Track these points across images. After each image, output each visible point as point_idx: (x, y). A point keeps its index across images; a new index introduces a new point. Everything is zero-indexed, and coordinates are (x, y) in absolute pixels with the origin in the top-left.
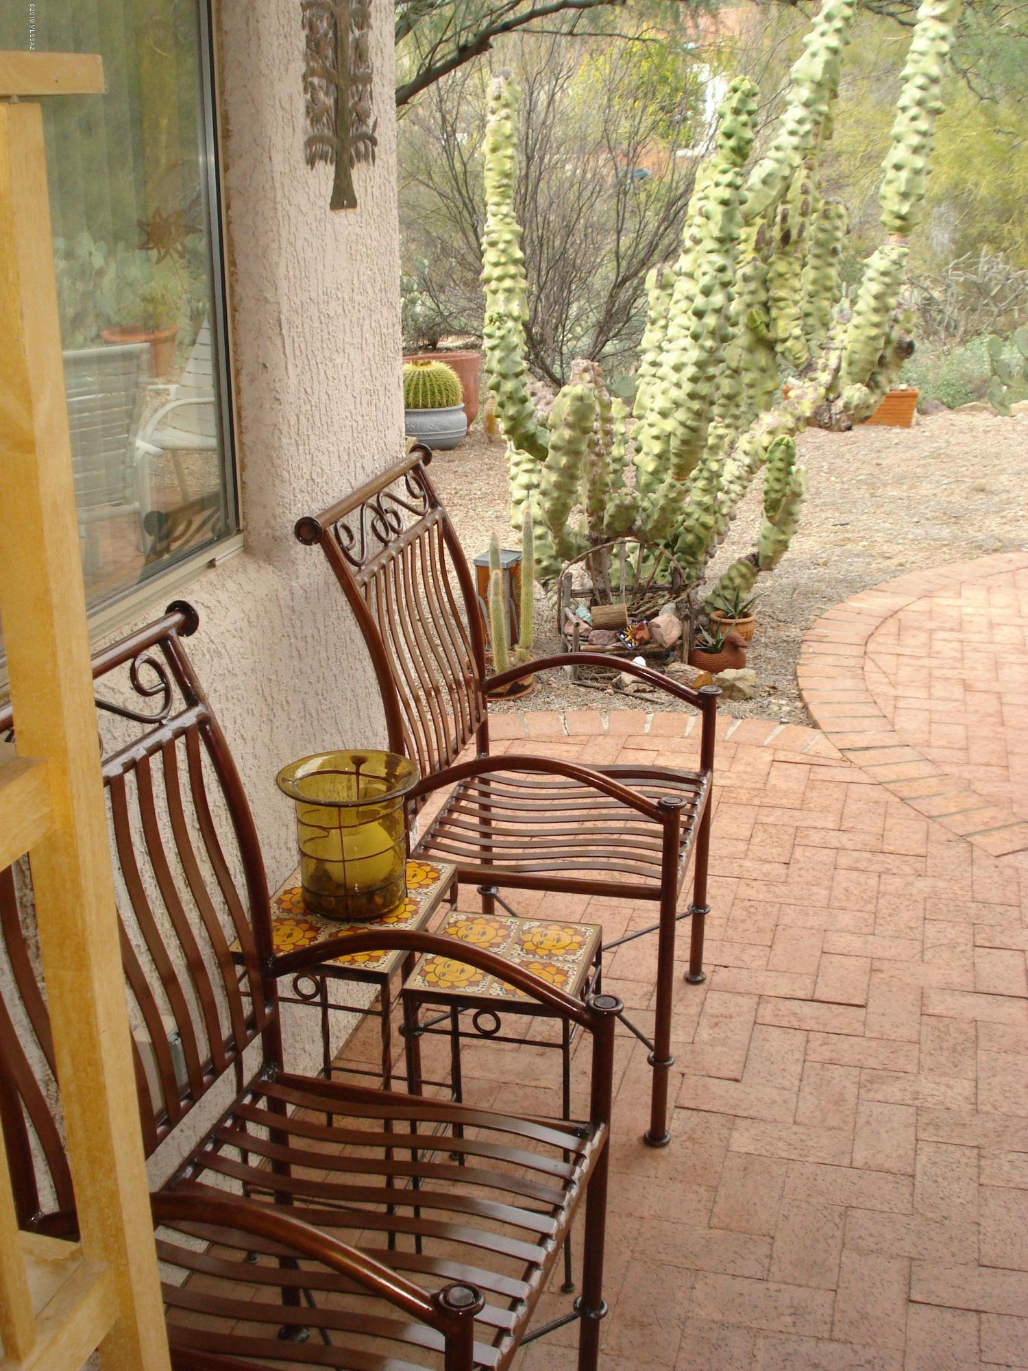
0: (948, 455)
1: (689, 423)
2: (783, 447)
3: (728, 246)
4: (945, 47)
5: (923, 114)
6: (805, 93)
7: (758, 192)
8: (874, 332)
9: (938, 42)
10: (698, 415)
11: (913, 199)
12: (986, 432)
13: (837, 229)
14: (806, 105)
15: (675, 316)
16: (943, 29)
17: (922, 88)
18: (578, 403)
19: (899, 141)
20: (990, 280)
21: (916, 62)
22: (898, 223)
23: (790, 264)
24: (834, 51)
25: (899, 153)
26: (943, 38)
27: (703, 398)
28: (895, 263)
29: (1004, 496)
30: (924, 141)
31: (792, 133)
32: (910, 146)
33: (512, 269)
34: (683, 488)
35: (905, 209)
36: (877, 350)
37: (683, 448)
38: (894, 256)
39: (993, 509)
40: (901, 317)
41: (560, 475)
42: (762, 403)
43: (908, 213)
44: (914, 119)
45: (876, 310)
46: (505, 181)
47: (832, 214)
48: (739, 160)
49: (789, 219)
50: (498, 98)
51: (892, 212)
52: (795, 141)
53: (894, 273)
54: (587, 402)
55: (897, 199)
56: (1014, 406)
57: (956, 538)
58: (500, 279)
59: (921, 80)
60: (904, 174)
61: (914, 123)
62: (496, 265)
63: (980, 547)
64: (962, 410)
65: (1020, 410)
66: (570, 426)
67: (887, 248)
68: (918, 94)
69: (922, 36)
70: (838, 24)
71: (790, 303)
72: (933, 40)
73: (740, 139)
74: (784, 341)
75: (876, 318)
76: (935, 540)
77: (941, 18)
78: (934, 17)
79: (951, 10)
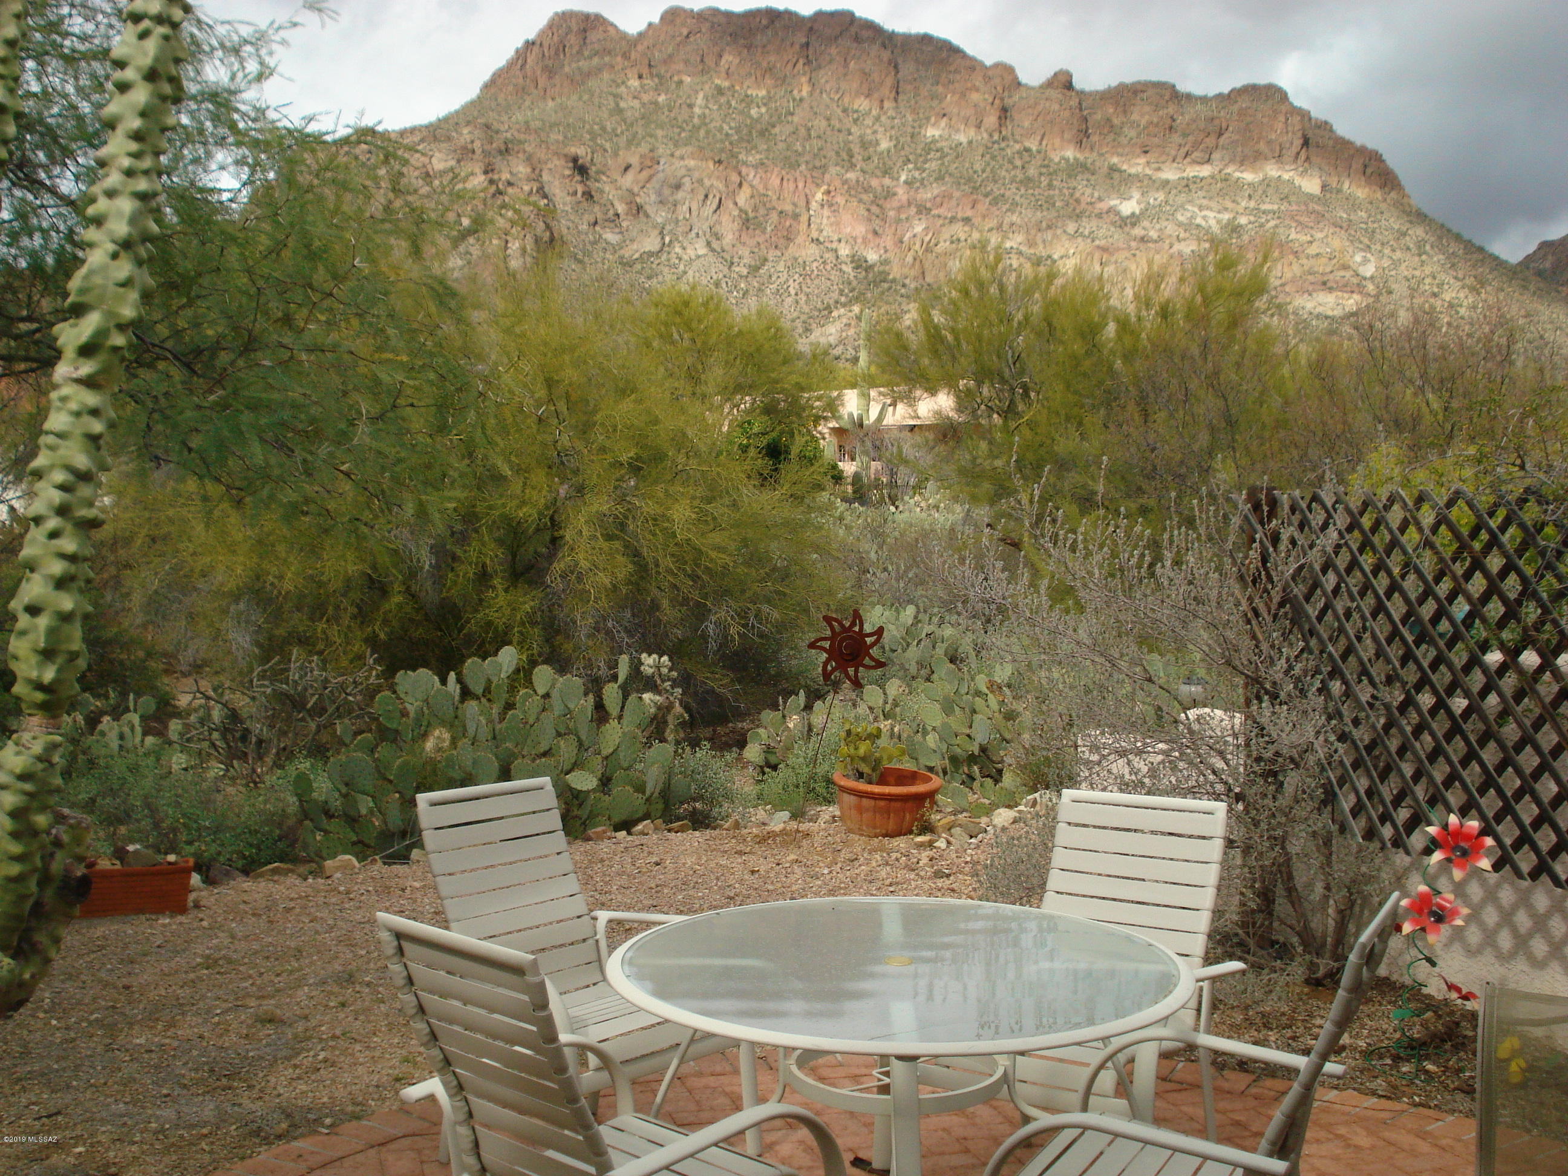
0: (229, 961)
4: (97, 427)
5: (69, 527)
8: (15, 869)
9: (86, 419)
11: (60, 660)
12: (288, 910)
16: (92, 399)
17: (63, 488)
19: (32, 570)
20: (306, 689)
21: (52, 448)
22: (39, 696)
25: (34, 588)
26: (95, 412)
28: (40, 759)
29: (300, 1027)
30: (73, 569)
32: (52, 577)
35: (49, 675)
36: (23, 898)
38: (37, 748)
39: (284, 1053)
40: (65, 838)
43: (56, 681)
44: (54, 535)
45: (15, 836)
51: (29, 681)
53: (40, 775)
55: (34, 659)
56: (329, 863)
57: (222, 1119)
59: (59, 477)
60: (43, 622)
61: (55, 542)
63: (257, 1133)
64: (261, 875)
65: (337, 869)
67: (26, 736)
68: (57, 497)
69: (59, 409)
72: (78, 414)
75: (16, 848)
76: (193, 1126)
77: (89, 383)
78: (79, 381)
79: (104, 371)
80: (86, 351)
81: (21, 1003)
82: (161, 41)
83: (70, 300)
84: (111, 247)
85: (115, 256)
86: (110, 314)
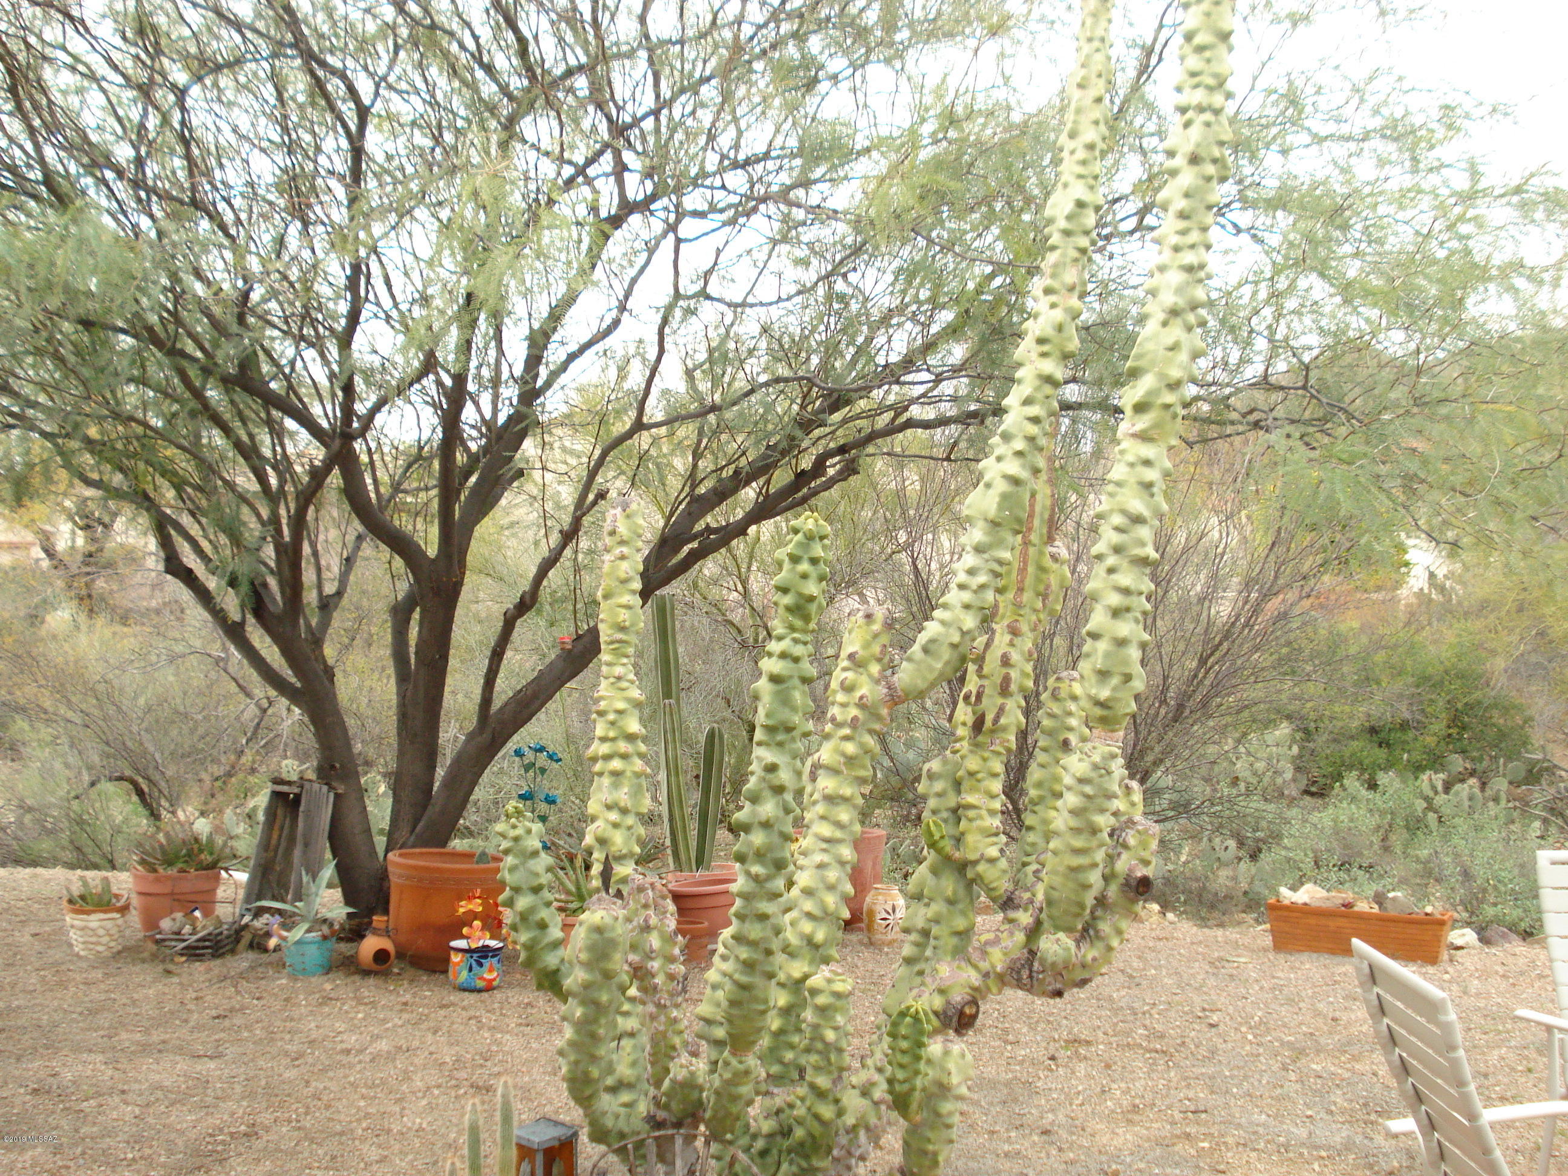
1: (737, 976)
2: (908, 1019)
3: (780, 737)
4: (1151, 475)
5: (1125, 564)
6: (977, 534)
7: (918, 663)
9: (1140, 469)
10: (749, 966)
11: (1115, 681)
13: (1070, 714)
14: (979, 549)
15: (812, 821)
16: (1145, 451)
17: (1118, 529)
18: (596, 936)
19: (1096, 601)
21: (1113, 495)
22: (1098, 712)
23: (985, 760)
24: (1015, 481)
25: (1096, 617)
26: (1149, 463)
27: (753, 944)
28: (1096, 767)
30: (1125, 601)
31: (962, 587)
32: (1110, 607)
33: (623, 746)
34: (741, 1067)
37: (735, 1011)
38: (1097, 757)
40: (1132, 842)
41: (577, 1032)
42: (950, 947)
43: (1111, 699)
44: (1111, 571)
45: (1076, 831)
46: (620, 636)
47: (1063, 694)
48: (798, 623)
49: (984, 700)
50: (613, 533)
51: (1087, 698)
52: (966, 596)
53: (1097, 780)
54: (607, 935)
55: (1093, 679)
58: (607, 758)
59: (1117, 520)
60: (1102, 646)
61: (1113, 577)
62: (604, 740)
66: (588, 965)
67: (1088, 746)
68: (1117, 538)
69: (1120, 461)
70: (1019, 445)
71: (984, 813)
72: (1133, 465)
73: (800, 595)
74: (975, 863)
76: (1317, 1147)
77: (1143, 437)
78: (1134, 436)
79: (1157, 425)
80: (1140, 408)
81: (1084, 982)
82: (1202, 128)
83: (1129, 364)
84: (1162, 316)
85: (1165, 324)
86: (1162, 376)
